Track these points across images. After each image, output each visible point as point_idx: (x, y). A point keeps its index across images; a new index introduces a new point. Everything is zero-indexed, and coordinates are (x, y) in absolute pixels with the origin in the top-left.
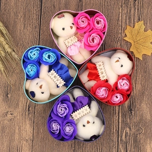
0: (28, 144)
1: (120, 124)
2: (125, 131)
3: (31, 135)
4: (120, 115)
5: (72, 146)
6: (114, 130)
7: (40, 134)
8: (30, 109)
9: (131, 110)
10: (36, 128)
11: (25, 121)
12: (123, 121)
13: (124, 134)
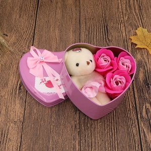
0: (16, 126)
1: (137, 100)
2: (144, 107)
3: (22, 116)
4: (135, 90)
5: (76, 127)
6: (131, 107)
7: (33, 114)
8: (22, 87)
9: (148, 84)
10: (28, 108)
11: (15, 101)
12: (140, 97)
13: (144, 110)
